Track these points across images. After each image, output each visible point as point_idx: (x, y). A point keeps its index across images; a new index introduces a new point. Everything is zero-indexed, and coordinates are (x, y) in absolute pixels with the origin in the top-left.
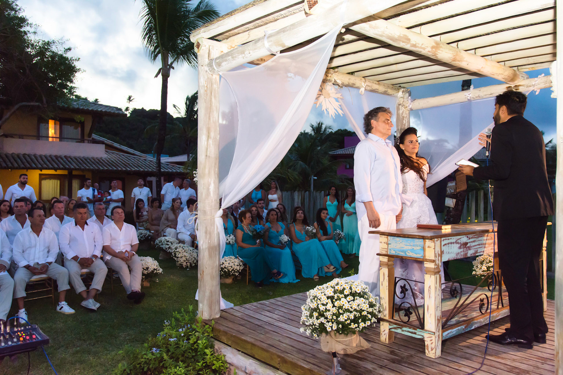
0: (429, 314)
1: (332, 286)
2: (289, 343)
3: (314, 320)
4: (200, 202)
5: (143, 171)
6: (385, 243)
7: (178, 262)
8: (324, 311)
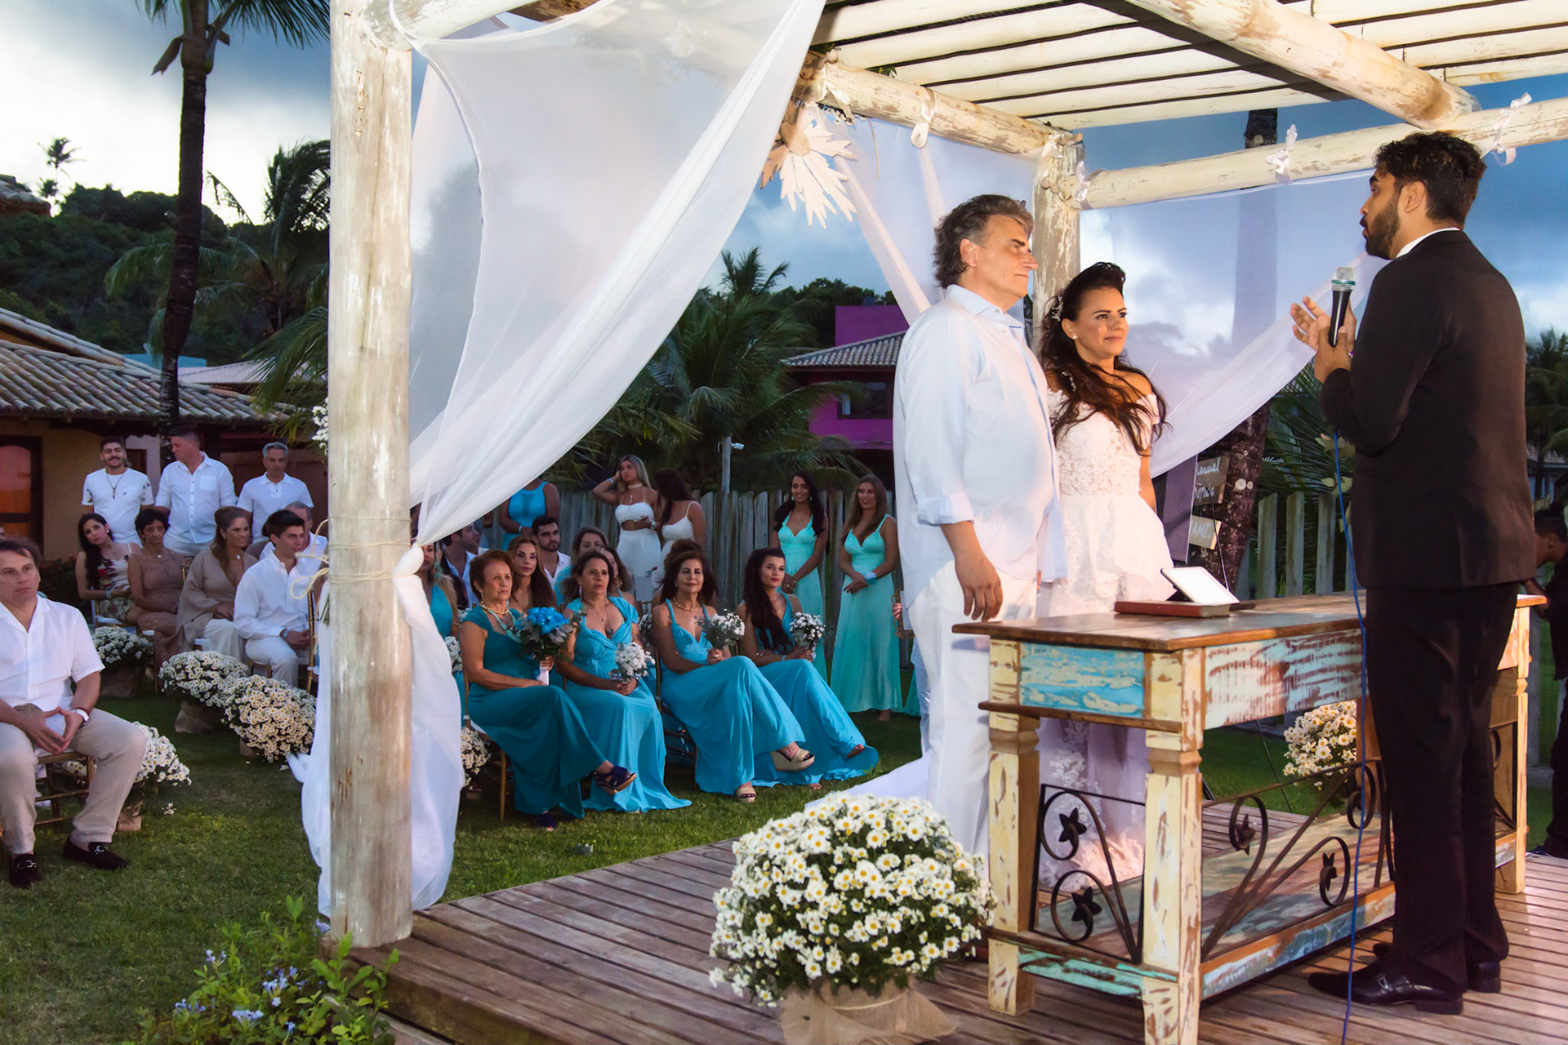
0: (1161, 910)
1: (825, 818)
2: (667, 1025)
3: (759, 939)
4: (338, 519)
5: (110, 413)
6: (1008, 665)
7: (246, 740)
8: (797, 906)
